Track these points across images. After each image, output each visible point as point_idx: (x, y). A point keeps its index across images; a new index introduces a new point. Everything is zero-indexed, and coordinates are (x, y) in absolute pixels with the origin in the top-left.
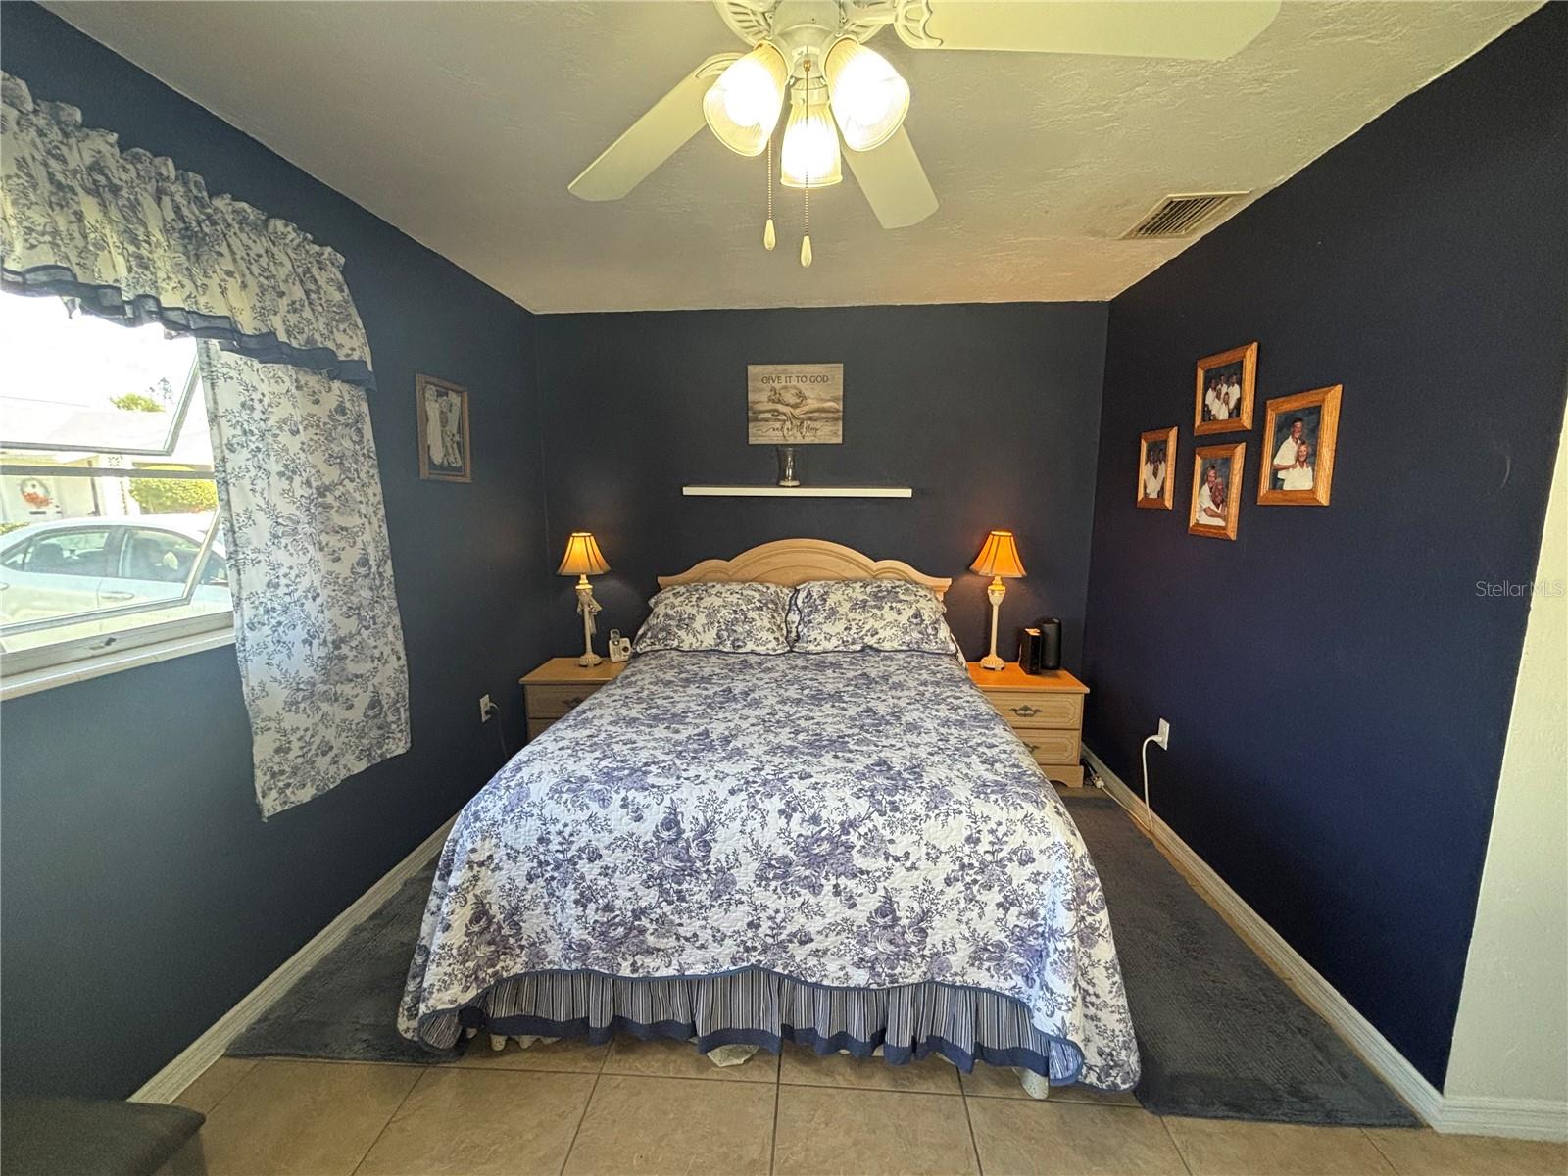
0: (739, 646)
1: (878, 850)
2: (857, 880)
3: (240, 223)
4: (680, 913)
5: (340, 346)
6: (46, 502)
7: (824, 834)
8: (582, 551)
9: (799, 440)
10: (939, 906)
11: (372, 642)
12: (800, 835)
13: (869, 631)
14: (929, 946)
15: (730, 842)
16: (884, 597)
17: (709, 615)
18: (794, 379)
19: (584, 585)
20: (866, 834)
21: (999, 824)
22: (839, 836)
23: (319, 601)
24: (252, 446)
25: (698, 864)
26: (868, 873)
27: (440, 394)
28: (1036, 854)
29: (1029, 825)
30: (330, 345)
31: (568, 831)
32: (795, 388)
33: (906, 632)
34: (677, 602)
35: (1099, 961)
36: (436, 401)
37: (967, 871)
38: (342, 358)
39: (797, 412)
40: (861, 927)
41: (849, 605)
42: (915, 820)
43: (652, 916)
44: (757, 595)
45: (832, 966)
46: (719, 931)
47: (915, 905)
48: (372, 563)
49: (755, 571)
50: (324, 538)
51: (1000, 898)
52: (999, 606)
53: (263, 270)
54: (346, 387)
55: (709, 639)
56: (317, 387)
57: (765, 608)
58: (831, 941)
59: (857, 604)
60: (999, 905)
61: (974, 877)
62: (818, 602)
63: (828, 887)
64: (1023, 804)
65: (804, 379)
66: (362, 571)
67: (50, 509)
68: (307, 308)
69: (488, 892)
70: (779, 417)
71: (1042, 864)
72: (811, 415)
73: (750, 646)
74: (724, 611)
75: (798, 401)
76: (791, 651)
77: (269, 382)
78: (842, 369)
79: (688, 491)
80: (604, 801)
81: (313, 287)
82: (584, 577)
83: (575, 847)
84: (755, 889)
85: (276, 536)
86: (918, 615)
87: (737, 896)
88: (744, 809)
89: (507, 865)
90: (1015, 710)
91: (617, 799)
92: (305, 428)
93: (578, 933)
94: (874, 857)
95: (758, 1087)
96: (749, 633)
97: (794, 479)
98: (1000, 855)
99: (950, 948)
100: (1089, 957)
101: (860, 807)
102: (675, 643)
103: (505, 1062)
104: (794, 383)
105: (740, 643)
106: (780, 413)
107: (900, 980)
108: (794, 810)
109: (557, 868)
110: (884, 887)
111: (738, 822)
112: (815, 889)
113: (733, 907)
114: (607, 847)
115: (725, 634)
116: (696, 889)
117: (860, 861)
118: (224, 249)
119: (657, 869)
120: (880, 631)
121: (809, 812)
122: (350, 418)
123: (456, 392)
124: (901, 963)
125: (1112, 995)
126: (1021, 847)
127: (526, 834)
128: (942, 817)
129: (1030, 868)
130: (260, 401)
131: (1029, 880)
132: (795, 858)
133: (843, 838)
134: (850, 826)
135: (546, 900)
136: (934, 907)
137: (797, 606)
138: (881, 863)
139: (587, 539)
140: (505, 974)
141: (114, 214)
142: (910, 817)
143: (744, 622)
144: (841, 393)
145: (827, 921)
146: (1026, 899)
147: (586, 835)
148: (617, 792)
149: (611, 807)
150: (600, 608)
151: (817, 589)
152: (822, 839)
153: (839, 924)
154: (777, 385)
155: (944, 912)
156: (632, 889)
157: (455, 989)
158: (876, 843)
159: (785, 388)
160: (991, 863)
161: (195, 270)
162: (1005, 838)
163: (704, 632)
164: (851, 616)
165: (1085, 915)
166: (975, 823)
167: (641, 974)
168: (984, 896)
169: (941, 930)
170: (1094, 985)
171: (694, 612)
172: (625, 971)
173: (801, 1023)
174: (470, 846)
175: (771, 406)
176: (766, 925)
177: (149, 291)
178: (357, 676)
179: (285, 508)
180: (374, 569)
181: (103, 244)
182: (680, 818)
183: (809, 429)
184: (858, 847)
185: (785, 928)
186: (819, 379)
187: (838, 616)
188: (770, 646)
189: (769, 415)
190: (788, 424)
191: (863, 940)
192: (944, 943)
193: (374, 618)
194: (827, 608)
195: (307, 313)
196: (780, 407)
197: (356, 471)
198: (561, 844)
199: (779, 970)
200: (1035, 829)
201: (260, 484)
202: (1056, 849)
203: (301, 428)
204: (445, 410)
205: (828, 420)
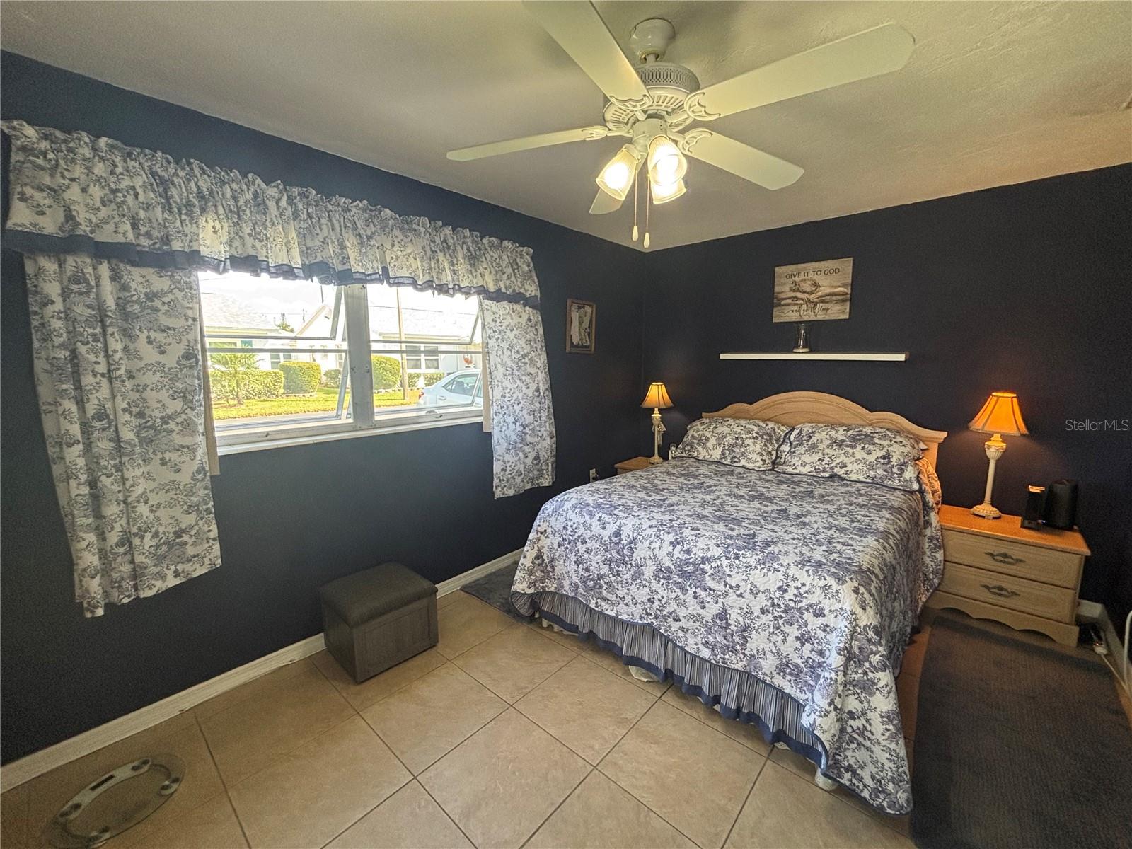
0: (735, 462)
1: (721, 578)
2: (707, 593)
3: (490, 247)
4: (617, 582)
5: (526, 291)
6: (470, 362)
7: (691, 561)
8: (657, 393)
9: (813, 318)
10: (756, 625)
11: (538, 429)
12: (678, 558)
13: (839, 464)
14: (748, 649)
15: (643, 551)
16: (860, 440)
17: (718, 439)
18: (811, 273)
19: (656, 415)
20: (715, 567)
21: (804, 585)
22: (700, 564)
23: (520, 405)
24: (496, 337)
25: (627, 559)
26: (714, 591)
27: (579, 308)
28: (826, 612)
29: (826, 591)
30: (522, 291)
31: (575, 526)
32: (811, 279)
33: (871, 468)
34: (701, 428)
35: (875, 708)
36: (577, 312)
37: (776, 608)
38: (528, 296)
39: (812, 297)
40: (708, 622)
41: (828, 443)
42: (747, 567)
43: (605, 580)
44: (756, 429)
45: (691, 641)
46: (634, 599)
47: (741, 619)
48: (541, 391)
49: (770, 413)
50: (524, 378)
51: (798, 634)
52: (998, 462)
53: (497, 264)
54: (531, 310)
55: (716, 454)
56: (521, 310)
57: (760, 438)
58: (690, 625)
59: (835, 442)
60: (798, 639)
61: (780, 613)
62: (805, 438)
63: (690, 592)
64: (827, 578)
65: (819, 273)
66: (537, 394)
67: (472, 366)
68: (513, 277)
69: (543, 547)
70: (798, 302)
71: (830, 620)
72: (823, 298)
73: (743, 462)
74: (729, 437)
75: (813, 289)
76: (773, 470)
77: (503, 309)
78: (852, 262)
79: (723, 356)
80: (592, 516)
81: (516, 267)
82: (656, 409)
83: (577, 535)
84: (653, 581)
85: (506, 375)
86: (887, 457)
87: (644, 582)
88: (653, 536)
89: (551, 536)
90: (991, 554)
91: (597, 516)
92: (517, 329)
93: (575, 579)
94: (718, 582)
95: (648, 695)
96: (743, 454)
97: (804, 347)
98: (800, 605)
99: (762, 656)
100: (869, 702)
101: (717, 552)
102: (695, 454)
103: (546, 633)
104: (811, 275)
105: (736, 460)
106: (798, 299)
107: (729, 663)
108: (678, 543)
109: (569, 543)
110: (723, 602)
111: (648, 542)
112: (684, 591)
113: (642, 587)
114: (589, 538)
115: (727, 452)
116: (625, 572)
117: (710, 582)
118: (484, 259)
119: (609, 556)
120: (849, 465)
121: (686, 547)
122: (532, 323)
123: (590, 306)
124: (730, 653)
125: (884, 738)
126: (817, 604)
127: (558, 524)
128: (765, 570)
129: (821, 620)
130: (499, 318)
131: (820, 628)
132: (674, 570)
133: (702, 566)
134: (707, 560)
135: (564, 558)
136: (753, 625)
137: (790, 440)
138: (722, 587)
139: (660, 386)
140: (547, 590)
141: (448, 256)
142: (745, 565)
143: (741, 446)
144: (849, 280)
145: (689, 612)
146: (817, 641)
147: (581, 530)
148: (598, 513)
149: (593, 520)
150: (665, 429)
151: (807, 429)
152: (690, 563)
153: (695, 616)
154: (797, 279)
155: (759, 630)
156: (598, 563)
157: (525, 585)
158: (720, 574)
159: (804, 280)
160: (793, 608)
161: (473, 270)
162: (806, 595)
163: (714, 449)
164: (827, 451)
165: (868, 670)
166: (787, 580)
167: (599, 609)
168: (787, 629)
169: (757, 642)
170: (870, 725)
171: (709, 436)
172: (592, 605)
173: (677, 672)
174: (538, 523)
175: (793, 294)
176: (657, 603)
177: (457, 283)
178: (530, 443)
179: (510, 363)
180: (542, 394)
181: (444, 269)
182: (621, 532)
183: (821, 309)
184: (709, 574)
185: (666, 608)
186: (832, 271)
187: (816, 450)
188: (758, 464)
189: (789, 301)
190: (804, 307)
191: (709, 630)
192: (758, 650)
193: (540, 417)
194: (810, 443)
195: (513, 279)
196: (799, 295)
197: (536, 347)
198: (572, 532)
199: (662, 631)
200: (830, 596)
201: (500, 353)
202: (842, 613)
203: (515, 329)
204: (583, 316)
205: (837, 301)
